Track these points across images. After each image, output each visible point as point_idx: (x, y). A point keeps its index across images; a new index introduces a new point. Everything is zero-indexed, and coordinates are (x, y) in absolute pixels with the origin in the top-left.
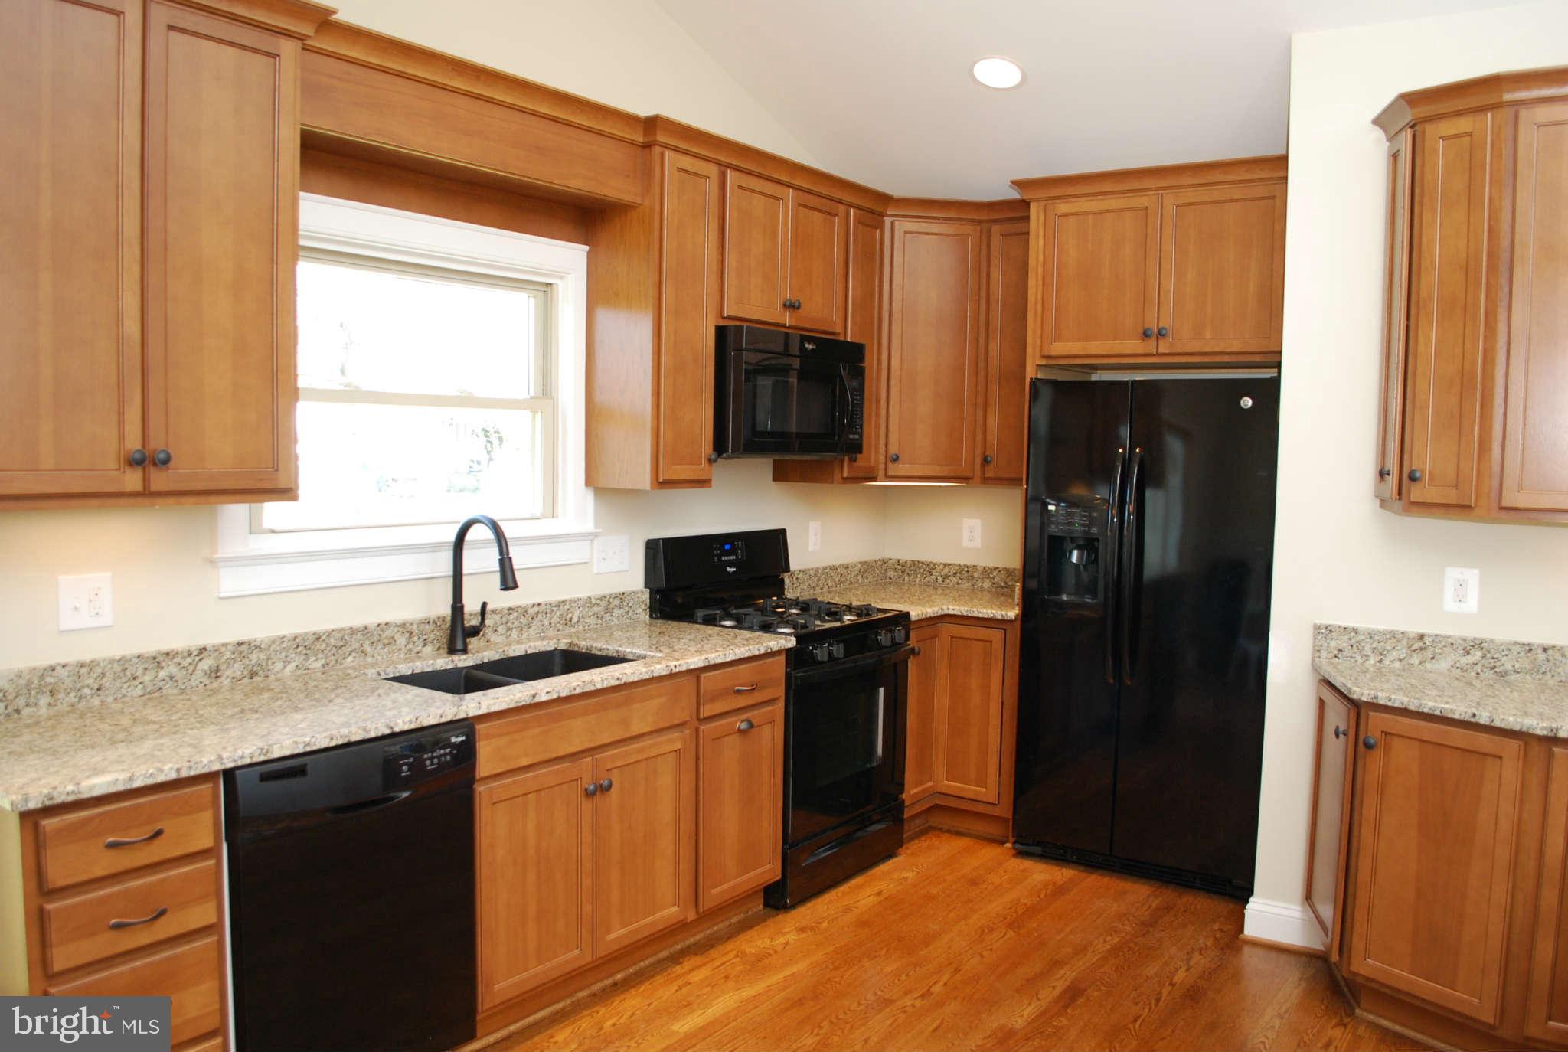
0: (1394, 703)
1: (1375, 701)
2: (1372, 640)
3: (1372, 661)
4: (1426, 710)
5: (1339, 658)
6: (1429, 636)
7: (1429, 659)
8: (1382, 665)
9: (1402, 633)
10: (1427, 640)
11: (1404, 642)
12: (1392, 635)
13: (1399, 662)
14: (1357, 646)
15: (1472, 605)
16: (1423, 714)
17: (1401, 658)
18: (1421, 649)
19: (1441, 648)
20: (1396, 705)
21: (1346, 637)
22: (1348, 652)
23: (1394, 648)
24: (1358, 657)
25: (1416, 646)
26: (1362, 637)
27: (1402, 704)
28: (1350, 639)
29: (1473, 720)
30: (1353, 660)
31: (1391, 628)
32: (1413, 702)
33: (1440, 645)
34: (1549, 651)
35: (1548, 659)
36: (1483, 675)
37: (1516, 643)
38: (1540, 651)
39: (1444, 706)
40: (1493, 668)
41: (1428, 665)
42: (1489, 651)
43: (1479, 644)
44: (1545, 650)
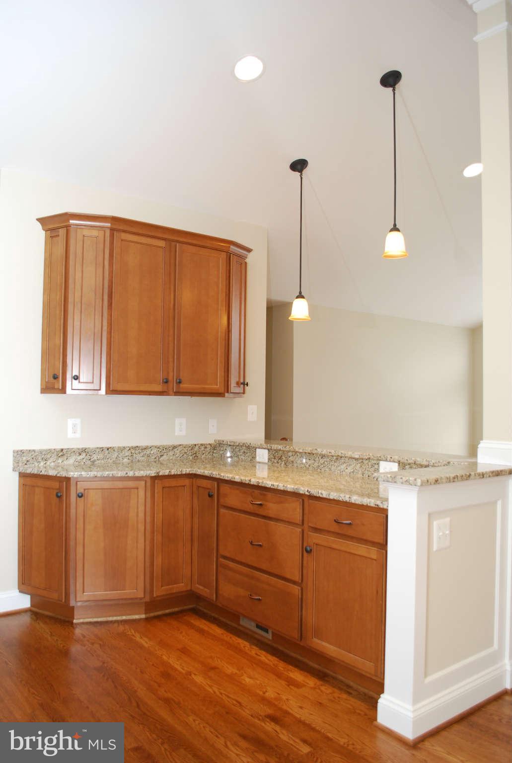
0: (90, 475)
1: (81, 476)
2: (41, 455)
3: (42, 463)
5: (27, 465)
6: (65, 449)
7: (66, 459)
8: (46, 465)
9: (55, 450)
10: (64, 451)
11: (55, 454)
12: (50, 451)
13: (53, 463)
14: (35, 458)
15: (78, 435)
17: (54, 460)
18: (62, 455)
21: (30, 454)
22: (31, 462)
23: (51, 457)
24: (36, 463)
25: (60, 454)
26: (37, 454)
27: (94, 475)
28: (32, 455)
29: (126, 475)
30: (34, 465)
31: (49, 448)
32: (99, 473)
33: (70, 453)
34: (110, 450)
35: (109, 453)
36: (86, 463)
37: (97, 448)
38: (106, 450)
39: (112, 472)
40: (90, 459)
41: (65, 462)
42: (88, 453)
43: (84, 450)
44: (108, 449)
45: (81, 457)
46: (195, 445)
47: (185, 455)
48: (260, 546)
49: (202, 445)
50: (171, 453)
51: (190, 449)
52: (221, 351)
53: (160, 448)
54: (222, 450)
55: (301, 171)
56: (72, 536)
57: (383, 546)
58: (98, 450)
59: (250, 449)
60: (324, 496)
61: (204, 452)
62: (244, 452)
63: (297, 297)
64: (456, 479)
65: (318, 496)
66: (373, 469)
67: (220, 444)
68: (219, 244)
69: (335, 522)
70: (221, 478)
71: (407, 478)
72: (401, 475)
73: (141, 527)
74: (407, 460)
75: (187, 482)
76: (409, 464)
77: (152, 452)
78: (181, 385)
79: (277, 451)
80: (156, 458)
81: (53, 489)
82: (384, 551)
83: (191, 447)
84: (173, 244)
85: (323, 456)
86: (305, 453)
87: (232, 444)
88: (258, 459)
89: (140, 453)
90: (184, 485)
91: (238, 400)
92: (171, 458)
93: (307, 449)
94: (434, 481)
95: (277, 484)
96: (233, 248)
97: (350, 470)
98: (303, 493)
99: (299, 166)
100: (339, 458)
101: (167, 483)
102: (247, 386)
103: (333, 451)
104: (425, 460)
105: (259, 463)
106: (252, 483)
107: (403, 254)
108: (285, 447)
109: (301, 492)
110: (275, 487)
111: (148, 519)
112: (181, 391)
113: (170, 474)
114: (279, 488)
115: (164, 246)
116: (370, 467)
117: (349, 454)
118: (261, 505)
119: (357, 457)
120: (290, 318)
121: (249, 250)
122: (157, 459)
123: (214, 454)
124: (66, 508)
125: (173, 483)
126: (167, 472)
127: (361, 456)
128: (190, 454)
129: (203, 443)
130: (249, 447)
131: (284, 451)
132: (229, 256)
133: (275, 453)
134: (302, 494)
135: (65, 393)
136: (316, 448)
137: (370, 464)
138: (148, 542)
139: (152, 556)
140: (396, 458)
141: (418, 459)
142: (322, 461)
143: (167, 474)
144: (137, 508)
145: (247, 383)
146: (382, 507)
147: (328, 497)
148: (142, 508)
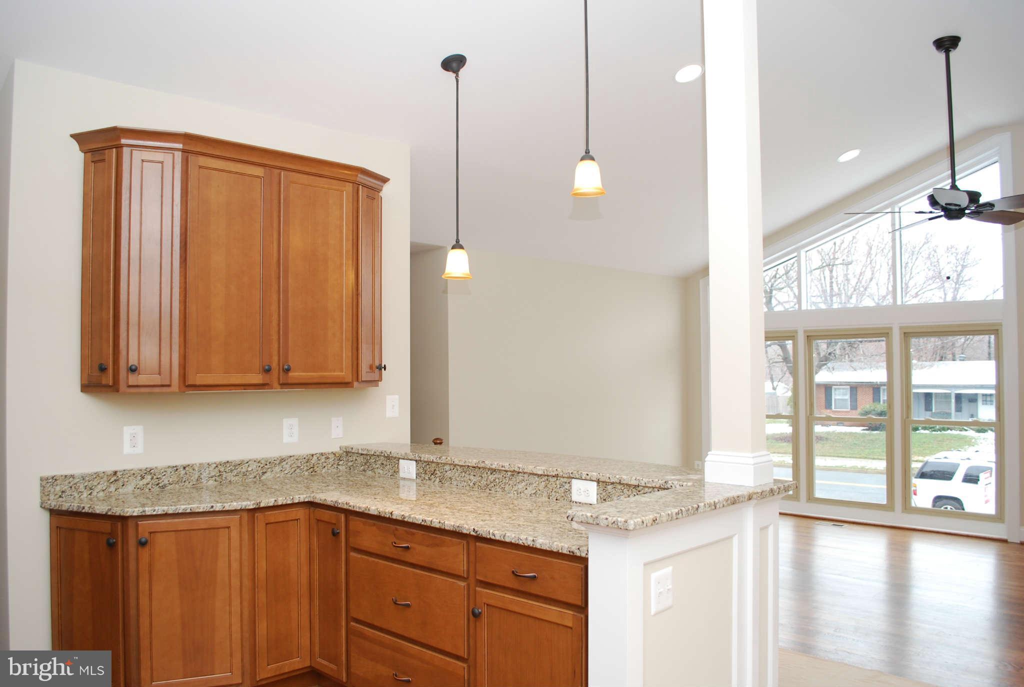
0: (157, 512)
1: (144, 514)
2: (84, 481)
3: (85, 495)
4: (180, 511)
5: (63, 498)
6: (120, 472)
7: (121, 486)
8: (92, 496)
9: (104, 473)
10: (119, 474)
11: (105, 479)
12: (97, 475)
13: (103, 492)
14: (75, 487)
15: (140, 449)
16: (178, 514)
17: (104, 488)
18: (116, 481)
19: (127, 478)
20: (159, 513)
21: (67, 481)
22: (68, 493)
23: (99, 483)
24: (76, 494)
25: (113, 479)
26: (78, 480)
27: (164, 511)
28: (69, 483)
29: (212, 510)
30: (72, 497)
31: (96, 470)
32: (171, 508)
33: (127, 476)
34: (187, 469)
35: (186, 473)
36: (152, 490)
37: (169, 467)
38: (182, 469)
39: (190, 506)
40: (158, 484)
41: (120, 490)
42: (155, 475)
43: (149, 471)
44: (184, 468)
45: (145, 481)
46: (313, 455)
47: (298, 471)
48: (408, 606)
49: (322, 454)
50: (277, 469)
51: (305, 461)
52: (347, 324)
53: (263, 462)
54: (351, 461)
55: (456, 72)
56: (133, 602)
57: (582, 608)
58: (170, 470)
59: (390, 461)
60: (498, 538)
61: (325, 464)
62: (382, 464)
63: (453, 248)
64: (680, 515)
65: (488, 537)
66: (562, 489)
67: (347, 453)
68: (343, 172)
69: (512, 575)
70: (350, 508)
71: (615, 519)
72: (605, 513)
73: (235, 582)
74: (609, 478)
75: (300, 513)
76: (613, 483)
77: (250, 469)
78: (291, 374)
79: (428, 463)
80: (255, 477)
81: (103, 533)
82: (583, 616)
83: (307, 458)
84: (276, 171)
85: (493, 471)
86: (468, 466)
87: (365, 452)
88: (402, 474)
89: (231, 471)
90: (297, 518)
91: (372, 390)
92: (278, 475)
93: (470, 461)
94: (651, 521)
95: (430, 519)
96: (361, 178)
97: (530, 490)
98: (468, 533)
99: (453, 64)
100: (515, 473)
101: (273, 516)
102: (385, 370)
103: (506, 464)
104: (634, 478)
105: (404, 479)
106: (394, 517)
107: (599, 191)
108: (440, 458)
109: (465, 531)
110: (428, 524)
111: (246, 570)
112: (290, 381)
113: (276, 504)
114: (433, 525)
115: (262, 175)
116: (558, 486)
117: (530, 468)
118: (407, 548)
119: (540, 472)
120: (443, 277)
121: (385, 180)
122: (258, 477)
123: (339, 467)
124: (123, 559)
125: (280, 515)
126: (271, 502)
127: (546, 472)
128: (305, 468)
129: (323, 451)
130: (388, 458)
131: (438, 464)
132: (356, 189)
133: (425, 466)
134: (466, 534)
135: (118, 391)
136: (483, 460)
137: (558, 482)
138: (246, 604)
139: (253, 622)
140: (594, 475)
141: (625, 477)
142: (491, 477)
143: (271, 504)
144: (229, 556)
145: (385, 366)
146: (578, 554)
147: (502, 539)
148: (235, 555)
